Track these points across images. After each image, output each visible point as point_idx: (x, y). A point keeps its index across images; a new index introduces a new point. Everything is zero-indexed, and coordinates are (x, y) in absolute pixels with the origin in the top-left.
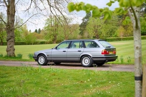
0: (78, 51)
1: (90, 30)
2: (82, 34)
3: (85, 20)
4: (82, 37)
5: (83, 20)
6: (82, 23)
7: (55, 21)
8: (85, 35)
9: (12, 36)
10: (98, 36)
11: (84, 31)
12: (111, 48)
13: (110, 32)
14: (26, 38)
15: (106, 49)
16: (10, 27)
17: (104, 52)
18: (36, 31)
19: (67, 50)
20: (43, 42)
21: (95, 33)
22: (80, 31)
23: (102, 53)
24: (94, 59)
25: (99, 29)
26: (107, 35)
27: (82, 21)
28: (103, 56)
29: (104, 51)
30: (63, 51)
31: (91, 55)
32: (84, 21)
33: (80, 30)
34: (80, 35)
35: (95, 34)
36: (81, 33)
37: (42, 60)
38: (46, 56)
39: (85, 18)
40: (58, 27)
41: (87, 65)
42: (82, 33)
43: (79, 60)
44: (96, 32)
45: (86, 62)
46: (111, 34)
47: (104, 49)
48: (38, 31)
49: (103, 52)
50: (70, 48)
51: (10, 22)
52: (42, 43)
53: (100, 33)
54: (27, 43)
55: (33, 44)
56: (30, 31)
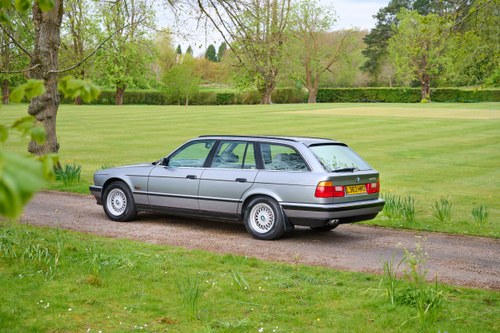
0: (238, 180)
1: (400, 56)
2: (375, 68)
3: (388, 16)
4: (371, 79)
5: (379, 17)
6: (374, 27)
7: (271, 19)
8: (384, 74)
9: (48, 100)
10: (427, 82)
11: (382, 57)
12: (355, 173)
13: (478, 66)
14: (167, 79)
15: (331, 179)
16: (40, 67)
17: (326, 187)
18: (210, 52)
19: (198, 172)
20: (226, 95)
21: (415, 68)
22: (368, 59)
23: (318, 194)
24: (291, 213)
25: (432, 53)
26: (465, 78)
27: (376, 21)
28: (321, 202)
29: (323, 184)
30: (188, 177)
31: (279, 199)
32: (384, 23)
33: (366, 53)
34: (367, 73)
35: (416, 72)
36: (368, 65)
37: (117, 203)
38: (130, 191)
39: (388, 10)
40: (281, 43)
41: (265, 231)
42: (372, 67)
43: (240, 212)
44: (421, 66)
45: (261, 220)
46: (481, 73)
47: (325, 178)
48: (217, 52)
49: (322, 189)
50: (209, 166)
51: (42, 49)
52: (224, 100)
53: (437, 71)
54: (169, 96)
55: (190, 103)
56: (189, 50)
